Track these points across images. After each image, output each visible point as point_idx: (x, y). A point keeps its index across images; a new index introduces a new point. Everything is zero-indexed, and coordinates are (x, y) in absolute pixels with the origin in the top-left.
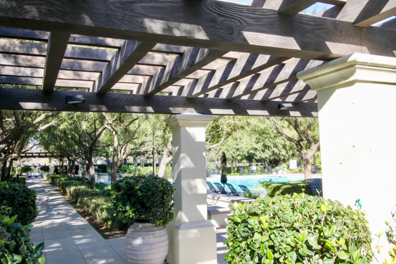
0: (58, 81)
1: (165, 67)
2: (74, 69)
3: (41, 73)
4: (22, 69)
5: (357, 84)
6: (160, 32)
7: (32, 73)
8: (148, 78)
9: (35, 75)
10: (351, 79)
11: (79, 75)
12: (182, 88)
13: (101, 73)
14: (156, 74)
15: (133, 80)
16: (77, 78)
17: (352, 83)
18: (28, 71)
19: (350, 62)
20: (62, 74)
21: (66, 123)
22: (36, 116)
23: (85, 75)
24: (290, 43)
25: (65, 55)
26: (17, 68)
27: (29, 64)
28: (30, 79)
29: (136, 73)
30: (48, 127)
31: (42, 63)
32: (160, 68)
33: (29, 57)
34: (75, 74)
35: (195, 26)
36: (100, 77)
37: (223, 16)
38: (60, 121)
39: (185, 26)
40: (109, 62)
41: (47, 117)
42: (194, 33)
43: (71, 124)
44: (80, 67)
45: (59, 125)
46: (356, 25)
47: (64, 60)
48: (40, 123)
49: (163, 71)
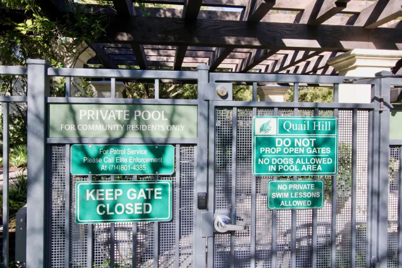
0: (183, 63)
1: (251, 53)
2: (193, 56)
3: (173, 59)
4: (162, 57)
5: (358, 68)
6: (233, 44)
7: (167, 59)
8: (242, 60)
9: (169, 61)
10: (354, 65)
11: (196, 60)
12: (268, 66)
13: (210, 58)
14: (246, 57)
15: (232, 61)
16: (195, 61)
17: (355, 68)
18: (165, 58)
19: (352, 55)
20: (185, 60)
21: (188, 92)
22: (169, 87)
23: (200, 60)
24: (315, 44)
25: (188, 49)
26: (159, 57)
27: (166, 54)
28: (166, 63)
29: (233, 57)
30: (176, 95)
31: (173, 53)
32: (249, 54)
33: (166, 51)
34: (193, 59)
35: (254, 38)
36: (209, 61)
37: (270, 31)
38: (184, 90)
39: (247, 39)
40: (214, 51)
41: (176, 87)
42: (252, 42)
43: (192, 93)
44: (197, 55)
45: (183, 93)
46: (366, 28)
47: (187, 52)
48: (170, 92)
49: (250, 55)
